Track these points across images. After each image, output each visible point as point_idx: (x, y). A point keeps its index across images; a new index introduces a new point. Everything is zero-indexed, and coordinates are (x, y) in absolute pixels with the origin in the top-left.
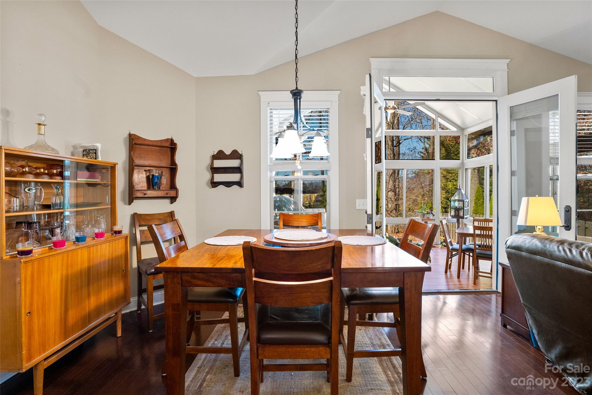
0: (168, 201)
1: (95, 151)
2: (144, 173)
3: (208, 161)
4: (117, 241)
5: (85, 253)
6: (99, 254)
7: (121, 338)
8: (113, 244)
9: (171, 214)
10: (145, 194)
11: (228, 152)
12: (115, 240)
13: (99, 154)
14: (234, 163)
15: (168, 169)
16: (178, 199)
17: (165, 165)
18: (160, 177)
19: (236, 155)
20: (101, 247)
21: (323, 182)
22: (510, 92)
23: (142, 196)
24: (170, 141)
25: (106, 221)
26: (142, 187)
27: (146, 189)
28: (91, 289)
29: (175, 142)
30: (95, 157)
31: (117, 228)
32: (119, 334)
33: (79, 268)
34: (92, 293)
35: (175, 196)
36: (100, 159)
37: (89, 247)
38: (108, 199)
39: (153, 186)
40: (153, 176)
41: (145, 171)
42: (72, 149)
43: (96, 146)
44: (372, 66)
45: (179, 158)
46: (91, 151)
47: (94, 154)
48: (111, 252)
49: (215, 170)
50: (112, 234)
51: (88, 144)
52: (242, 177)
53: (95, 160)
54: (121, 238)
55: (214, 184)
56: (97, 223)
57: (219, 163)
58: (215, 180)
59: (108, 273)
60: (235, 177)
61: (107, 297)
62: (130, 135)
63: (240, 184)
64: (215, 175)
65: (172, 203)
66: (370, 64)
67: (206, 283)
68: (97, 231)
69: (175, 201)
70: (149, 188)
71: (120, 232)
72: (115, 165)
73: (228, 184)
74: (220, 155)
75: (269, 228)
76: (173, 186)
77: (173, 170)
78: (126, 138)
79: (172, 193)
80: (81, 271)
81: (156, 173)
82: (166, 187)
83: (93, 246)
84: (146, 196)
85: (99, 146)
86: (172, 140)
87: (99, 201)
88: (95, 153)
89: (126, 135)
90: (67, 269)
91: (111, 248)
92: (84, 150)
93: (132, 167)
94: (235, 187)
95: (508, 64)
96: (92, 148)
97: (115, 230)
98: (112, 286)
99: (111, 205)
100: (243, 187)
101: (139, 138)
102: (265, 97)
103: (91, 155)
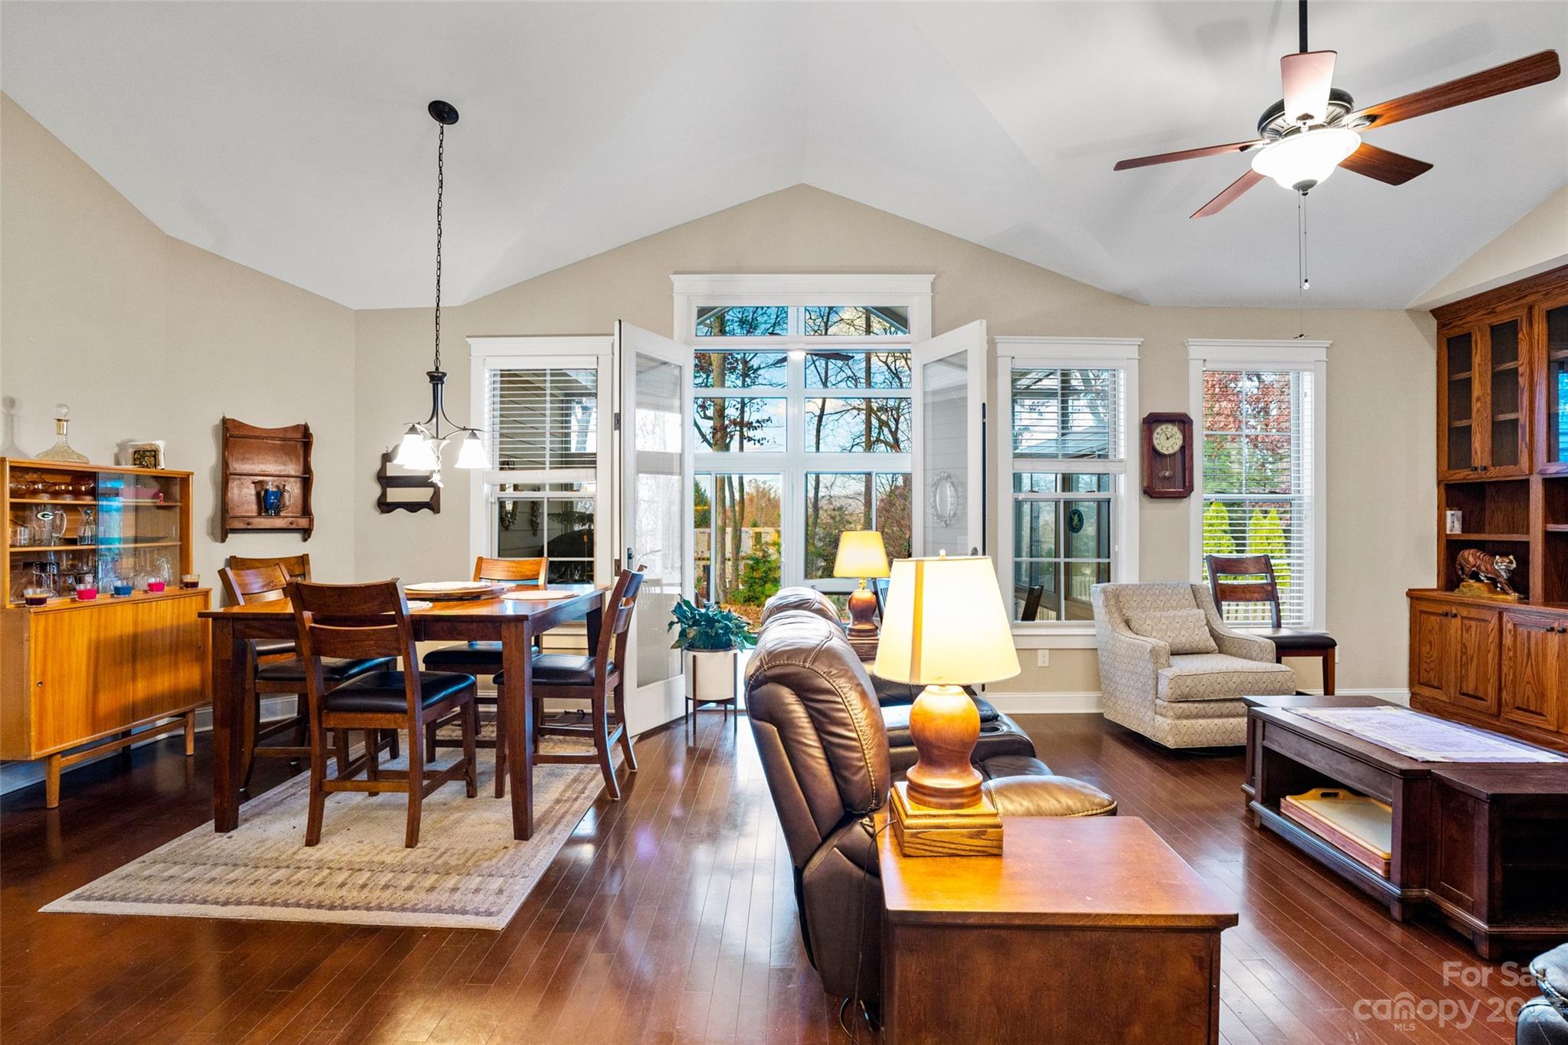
0: (297, 536)
1: (155, 453)
2: (253, 486)
3: (375, 465)
4: (187, 599)
5: (129, 610)
6: (153, 616)
7: (192, 758)
8: (179, 602)
9: (304, 560)
10: (248, 524)
12: (184, 596)
13: (161, 457)
15: (298, 479)
16: (313, 533)
17: (293, 473)
18: (281, 494)
20: (157, 605)
23: (242, 526)
24: (303, 428)
25: (173, 566)
26: (247, 511)
27: (255, 514)
28: (138, 667)
29: (310, 430)
30: (153, 462)
31: (188, 579)
32: (190, 751)
33: (118, 632)
34: (139, 675)
35: (306, 527)
36: (162, 465)
37: (135, 602)
38: (175, 531)
39: (267, 511)
40: (267, 491)
41: (253, 483)
42: (116, 450)
43: (154, 445)
44: (676, 290)
45: (317, 460)
46: (148, 454)
47: (153, 459)
48: (175, 615)
49: (386, 482)
50: (181, 588)
51: (142, 442)
52: (436, 494)
53: (153, 470)
54: (197, 594)
55: (386, 507)
56: (155, 570)
57: (396, 470)
58: (389, 499)
59: (171, 648)
60: (422, 494)
61: (166, 685)
62: (224, 421)
63: (433, 505)
64: (388, 489)
65: (305, 540)
66: (672, 284)
67: (260, 633)
68: (152, 580)
69: (309, 537)
70: (259, 514)
71: (195, 585)
72: (188, 476)
73: (413, 507)
76: (306, 511)
77: (306, 481)
78: (216, 427)
79: (303, 522)
80: (121, 636)
81: (273, 487)
82: (295, 510)
83: (143, 601)
84: (249, 527)
85: (161, 444)
86: (306, 428)
87: (161, 535)
88: (155, 456)
89: (217, 421)
90: (98, 631)
91: (176, 610)
92: (135, 452)
93: (225, 478)
94: (425, 511)
95: (933, 284)
96: (148, 448)
97: (185, 581)
98: (177, 669)
99: (181, 539)
100: (439, 512)
101: (241, 425)
102: (479, 347)
103: (148, 460)
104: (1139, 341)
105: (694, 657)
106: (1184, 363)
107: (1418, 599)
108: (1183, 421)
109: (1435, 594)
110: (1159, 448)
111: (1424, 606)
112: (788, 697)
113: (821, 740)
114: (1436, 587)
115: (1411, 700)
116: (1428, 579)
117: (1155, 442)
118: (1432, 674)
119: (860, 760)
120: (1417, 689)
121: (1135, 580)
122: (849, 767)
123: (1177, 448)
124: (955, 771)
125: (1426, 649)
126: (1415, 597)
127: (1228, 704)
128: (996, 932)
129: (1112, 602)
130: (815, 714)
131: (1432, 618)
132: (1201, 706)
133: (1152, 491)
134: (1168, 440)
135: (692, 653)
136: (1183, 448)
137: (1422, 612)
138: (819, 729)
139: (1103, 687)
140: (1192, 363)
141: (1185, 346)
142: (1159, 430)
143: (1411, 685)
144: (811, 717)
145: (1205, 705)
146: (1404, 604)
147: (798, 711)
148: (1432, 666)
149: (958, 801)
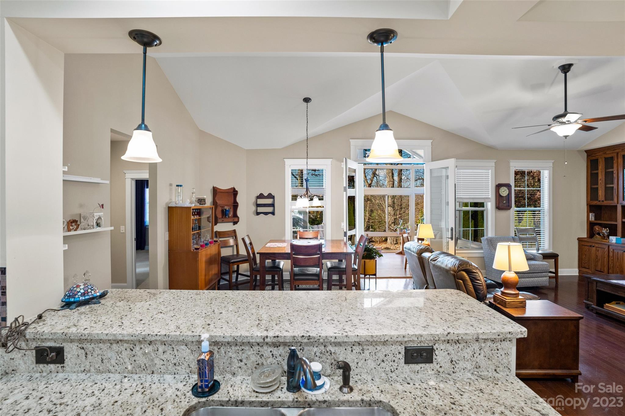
0: (232, 224)
3: (254, 199)
6: (212, 251)
9: (234, 231)
11: (266, 195)
13: (206, 201)
14: (269, 201)
15: (233, 206)
16: (238, 222)
17: (231, 204)
18: (229, 211)
19: (270, 196)
21: (322, 212)
22: (433, 160)
26: (220, 216)
29: (236, 190)
35: (237, 220)
39: (225, 216)
40: (226, 210)
41: (221, 207)
44: (351, 144)
45: (238, 199)
48: (215, 251)
49: (258, 205)
51: (201, 197)
52: (274, 209)
55: (258, 214)
57: (260, 201)
58: (258, 211)
60: (270, 209)
62: (214, 187)
63: (273, 213)
64: (258, 208)
65: (234, 224)
66: (350, 142)
69: (237, 224)
70: (223, 217)
73: (266, 214)
74: (261, 196)
75: (290, 239)
76: (235, 215)
77: (235, 206)
78: (211, 189)
79: (235, 219)
81: (227, 208)
82: (232, 216)
83: (211, 247)
84: (221, 221)
85: (205, 197)
86: (234, 188)
89: (212, 188)
92: (198, 200)
93: (216, 206)
94: (270, 215)
95: (432, 143)
96: (203, 199)
100: (275, 215)
101: (218, 188)
102: (288, 162)
103: (203, 202)
104: (495, 161)
105: (365, 261)
106: (509, 167)
107: (581, 241)
108: (508, 186)
109: (586, 239)
110: (501, 194)
111: (583, 243)
112: (465, 274)
113: (472, 284)
114: (586, 237)
115: (579, 272)
116: (584, 234)
117: (500, 192)
118: (586, 264)
119: (482, 288)
120: (581, 269)
121: (494, 236)
122: (480, 290)
123: (506, 194)
124: (513, 290)
125: (584, 256)
126: (580, 240)
127: (530, 274)
128: (534, 321)
129: (490, 243)
130: (472, 278)
131: (586, 247)
132: (522, 275)
133: (499, 207)
134: (504, 192)
135: (364, 260)
136: (509, 194)
137: (583, 245)
138: (472, 281)
139: (487, 269)
140: (511, 167)
141: (509, 163)
142: (501, 189)
143: (579, 267)
144: (470, 279)
145: (524, 274)
146: (576, 242)
147: (467, 277)
148: (586, 262)
149: (515, 296)
